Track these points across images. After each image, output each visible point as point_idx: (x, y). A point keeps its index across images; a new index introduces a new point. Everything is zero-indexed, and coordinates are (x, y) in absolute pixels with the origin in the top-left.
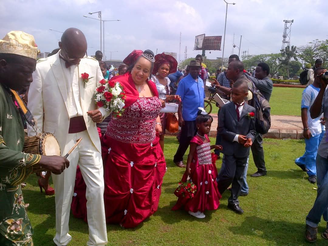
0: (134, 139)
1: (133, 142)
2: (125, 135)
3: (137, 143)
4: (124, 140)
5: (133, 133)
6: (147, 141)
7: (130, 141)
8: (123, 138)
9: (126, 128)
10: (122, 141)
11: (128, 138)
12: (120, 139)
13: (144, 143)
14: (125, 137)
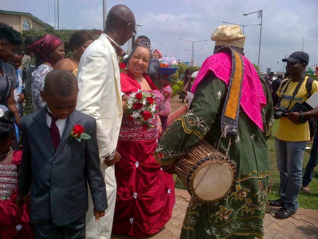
0: (138, 136)
1: (138, 140)
2: (128, 132)
3: (142, 140)
4: (127, 138)
5: (137, 129)
6: (153, 137)
7: (134, 138)
8: (125, 136)
9: (128, 124)
10: (124, 139)
11: (131, 136)
12: (122, 137)
13: (150, 139)
14: (128, 135)
